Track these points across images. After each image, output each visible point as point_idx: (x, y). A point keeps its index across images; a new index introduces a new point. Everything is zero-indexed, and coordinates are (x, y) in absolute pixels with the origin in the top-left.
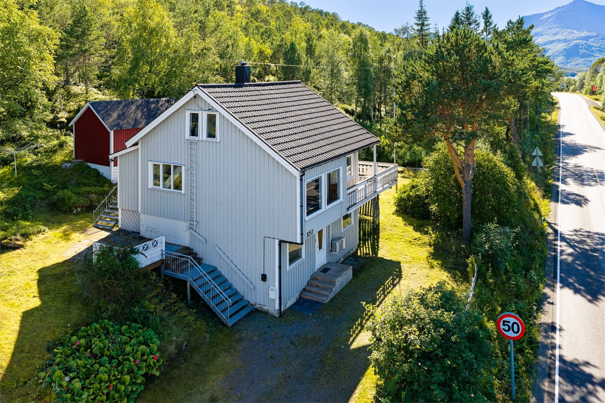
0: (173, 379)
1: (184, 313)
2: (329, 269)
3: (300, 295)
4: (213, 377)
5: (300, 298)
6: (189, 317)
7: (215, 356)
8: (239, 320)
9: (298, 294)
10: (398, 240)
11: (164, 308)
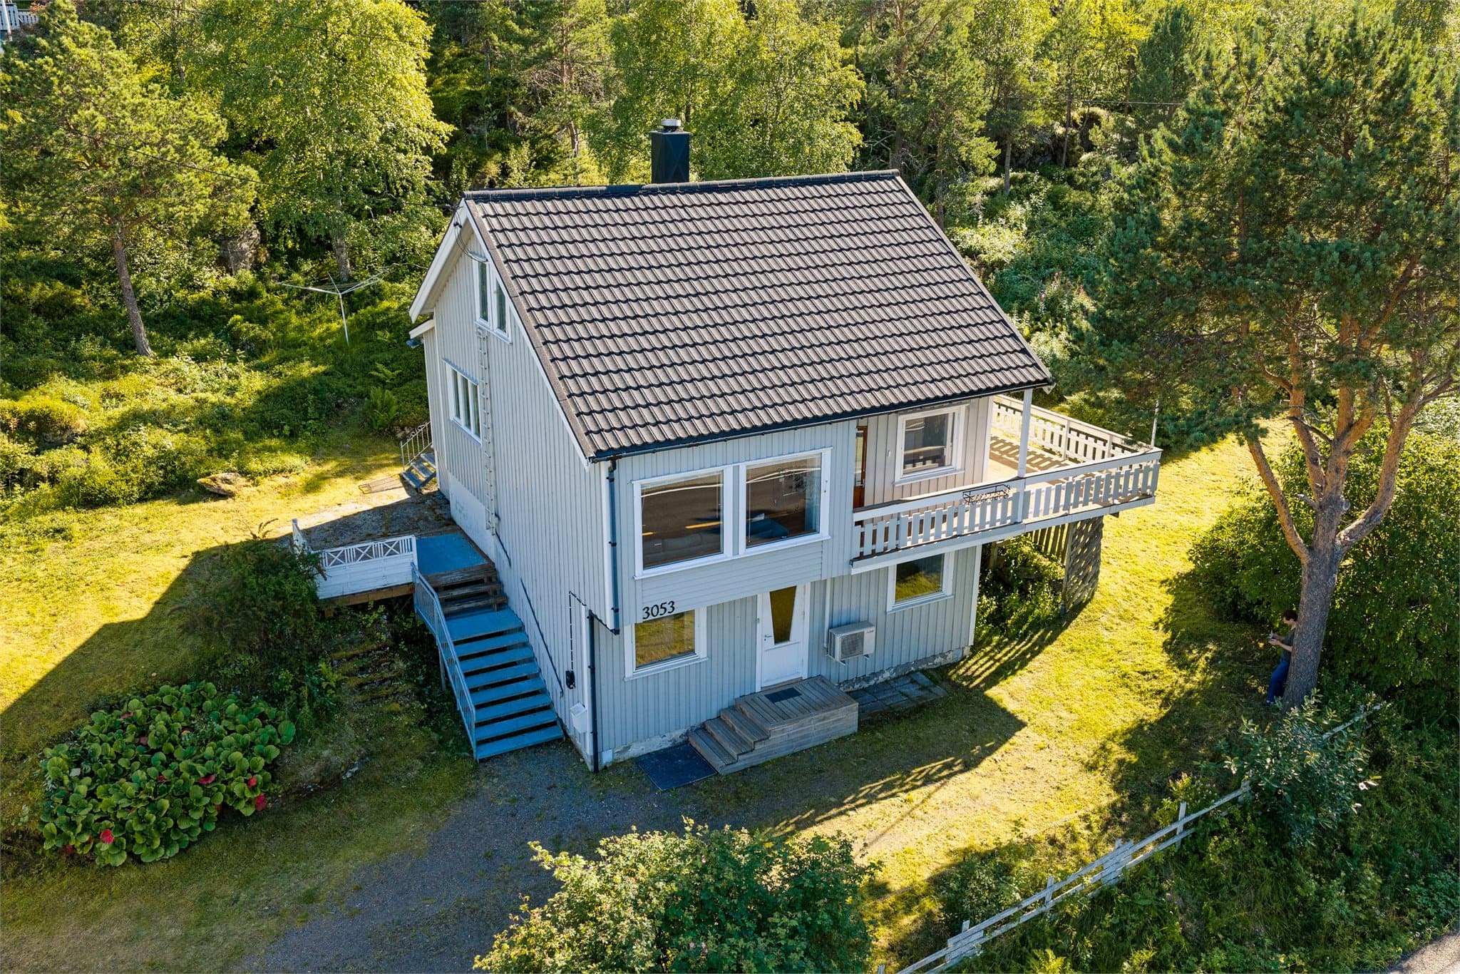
0: (285, 828)
1: (395, 707)
2: (799, 694)
3: (687, 734)
4: (354, 851)
5: (687, 742)
6: (405, 717)
7: (400, 812)
8: (511, 752)
9: (683, 731)
10: (1099, 662)
11: (361, 686)
